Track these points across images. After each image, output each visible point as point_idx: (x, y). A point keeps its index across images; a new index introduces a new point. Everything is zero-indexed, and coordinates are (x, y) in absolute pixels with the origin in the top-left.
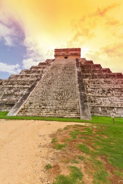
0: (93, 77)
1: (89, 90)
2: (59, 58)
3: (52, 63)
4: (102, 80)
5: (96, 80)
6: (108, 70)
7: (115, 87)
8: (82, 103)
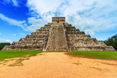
0: (72, 33)
1: (70, 40)
2: (54, 22)
3: (52, 26)
4: (76, 35)
5: (73, 35)
6: (78, 30)
7: (81, 38)
8: (68, 46)
